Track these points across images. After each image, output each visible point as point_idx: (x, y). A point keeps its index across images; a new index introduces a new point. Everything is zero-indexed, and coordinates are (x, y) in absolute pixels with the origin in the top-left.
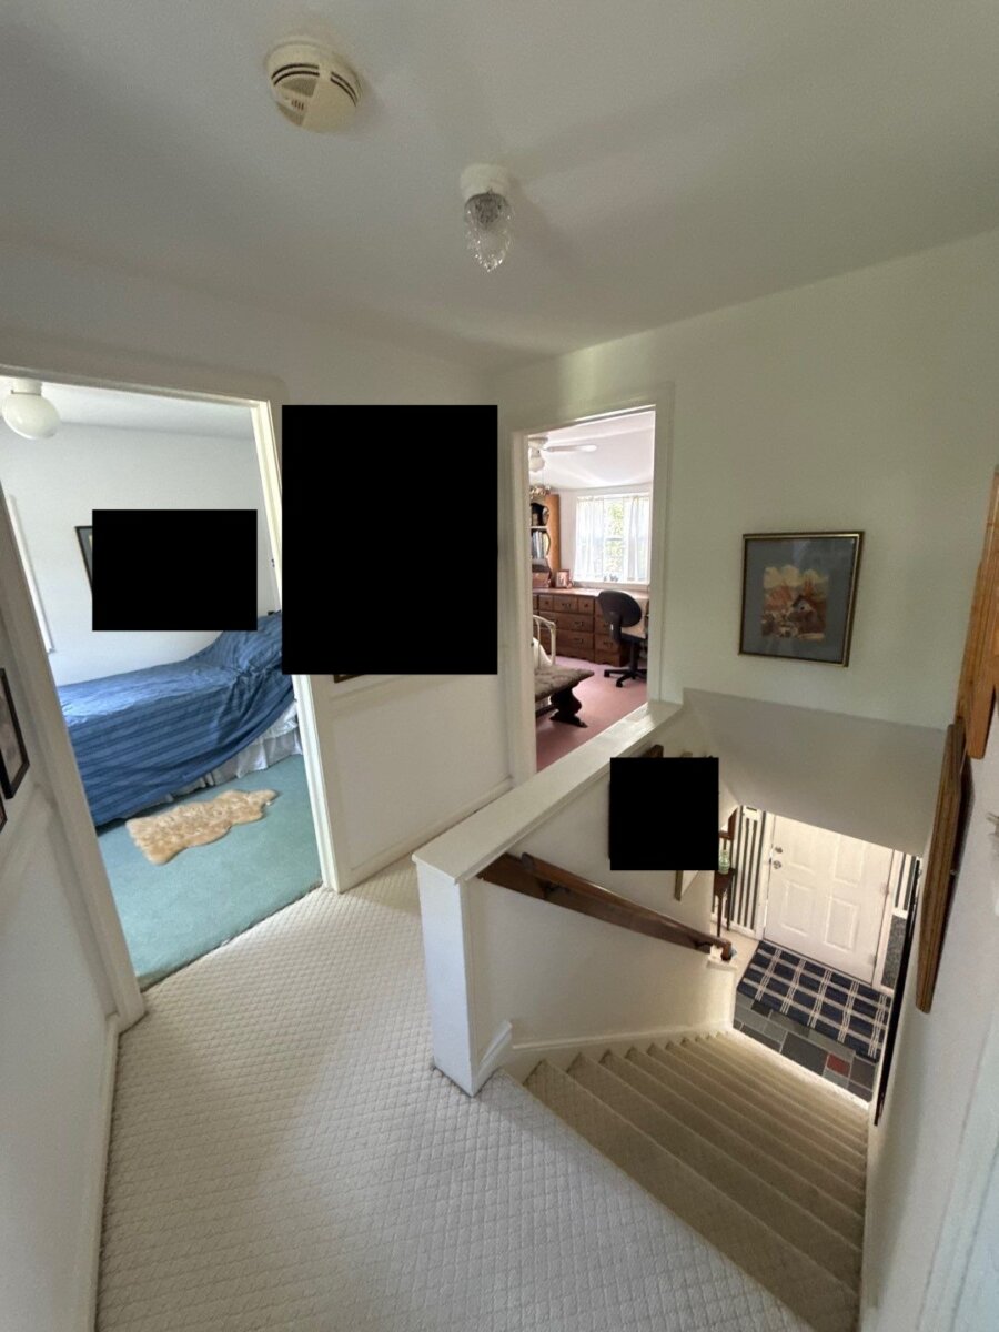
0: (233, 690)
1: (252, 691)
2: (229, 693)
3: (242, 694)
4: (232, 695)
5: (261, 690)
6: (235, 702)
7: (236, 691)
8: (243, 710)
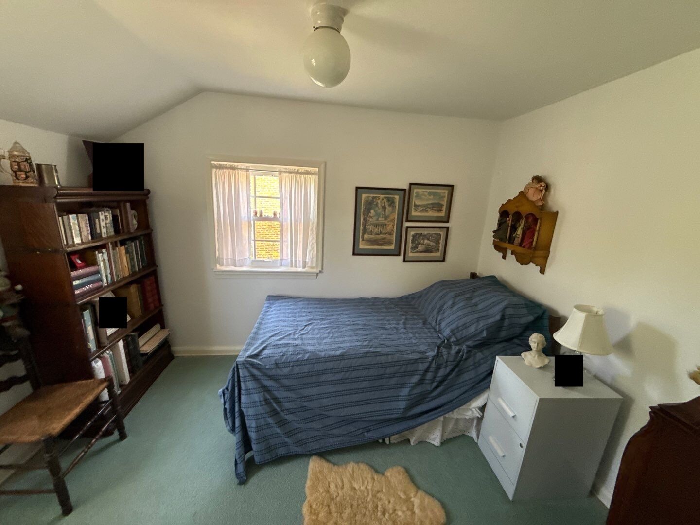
0: (431, 362)
1: (449, 369)
2: (426, 365)
3: (438, 368)
4: (429, 368)
5: (456, 370)
6: (429, 376)
7: (433, 365)
8: (435, 384)
